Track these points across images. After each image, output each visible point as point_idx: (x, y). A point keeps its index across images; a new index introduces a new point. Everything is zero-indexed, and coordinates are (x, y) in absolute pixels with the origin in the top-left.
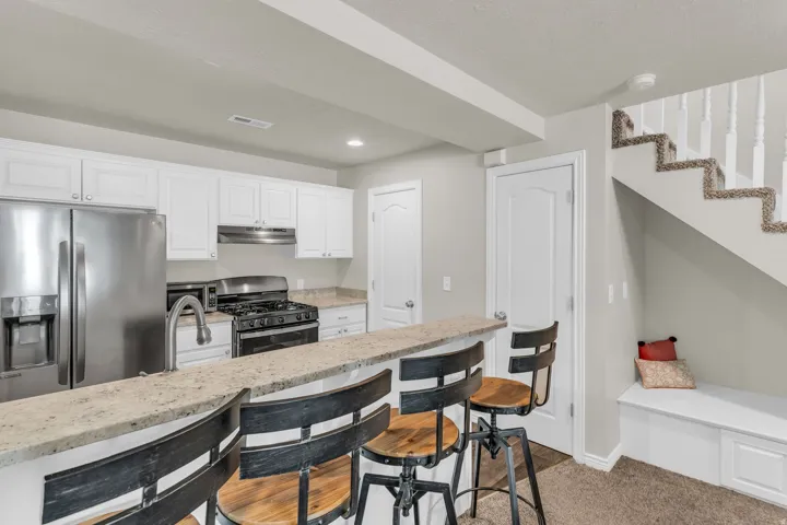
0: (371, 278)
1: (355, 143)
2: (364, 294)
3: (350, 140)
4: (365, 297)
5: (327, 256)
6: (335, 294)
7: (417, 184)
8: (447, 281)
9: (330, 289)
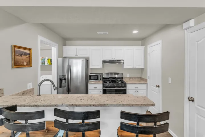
0: (148, 75)
1: (135, 32)
2: (146, 80)
3: (133, 31)
4: (147, 81)
5: (134, 68)
6: (140, 79)
7: (160, 42)
8: (170, 79)
9: (138, 78)
